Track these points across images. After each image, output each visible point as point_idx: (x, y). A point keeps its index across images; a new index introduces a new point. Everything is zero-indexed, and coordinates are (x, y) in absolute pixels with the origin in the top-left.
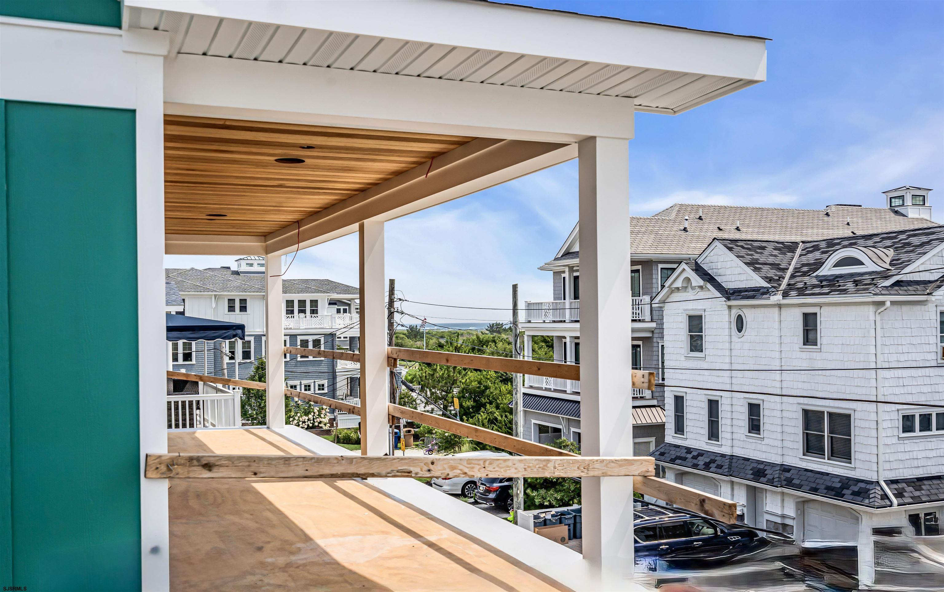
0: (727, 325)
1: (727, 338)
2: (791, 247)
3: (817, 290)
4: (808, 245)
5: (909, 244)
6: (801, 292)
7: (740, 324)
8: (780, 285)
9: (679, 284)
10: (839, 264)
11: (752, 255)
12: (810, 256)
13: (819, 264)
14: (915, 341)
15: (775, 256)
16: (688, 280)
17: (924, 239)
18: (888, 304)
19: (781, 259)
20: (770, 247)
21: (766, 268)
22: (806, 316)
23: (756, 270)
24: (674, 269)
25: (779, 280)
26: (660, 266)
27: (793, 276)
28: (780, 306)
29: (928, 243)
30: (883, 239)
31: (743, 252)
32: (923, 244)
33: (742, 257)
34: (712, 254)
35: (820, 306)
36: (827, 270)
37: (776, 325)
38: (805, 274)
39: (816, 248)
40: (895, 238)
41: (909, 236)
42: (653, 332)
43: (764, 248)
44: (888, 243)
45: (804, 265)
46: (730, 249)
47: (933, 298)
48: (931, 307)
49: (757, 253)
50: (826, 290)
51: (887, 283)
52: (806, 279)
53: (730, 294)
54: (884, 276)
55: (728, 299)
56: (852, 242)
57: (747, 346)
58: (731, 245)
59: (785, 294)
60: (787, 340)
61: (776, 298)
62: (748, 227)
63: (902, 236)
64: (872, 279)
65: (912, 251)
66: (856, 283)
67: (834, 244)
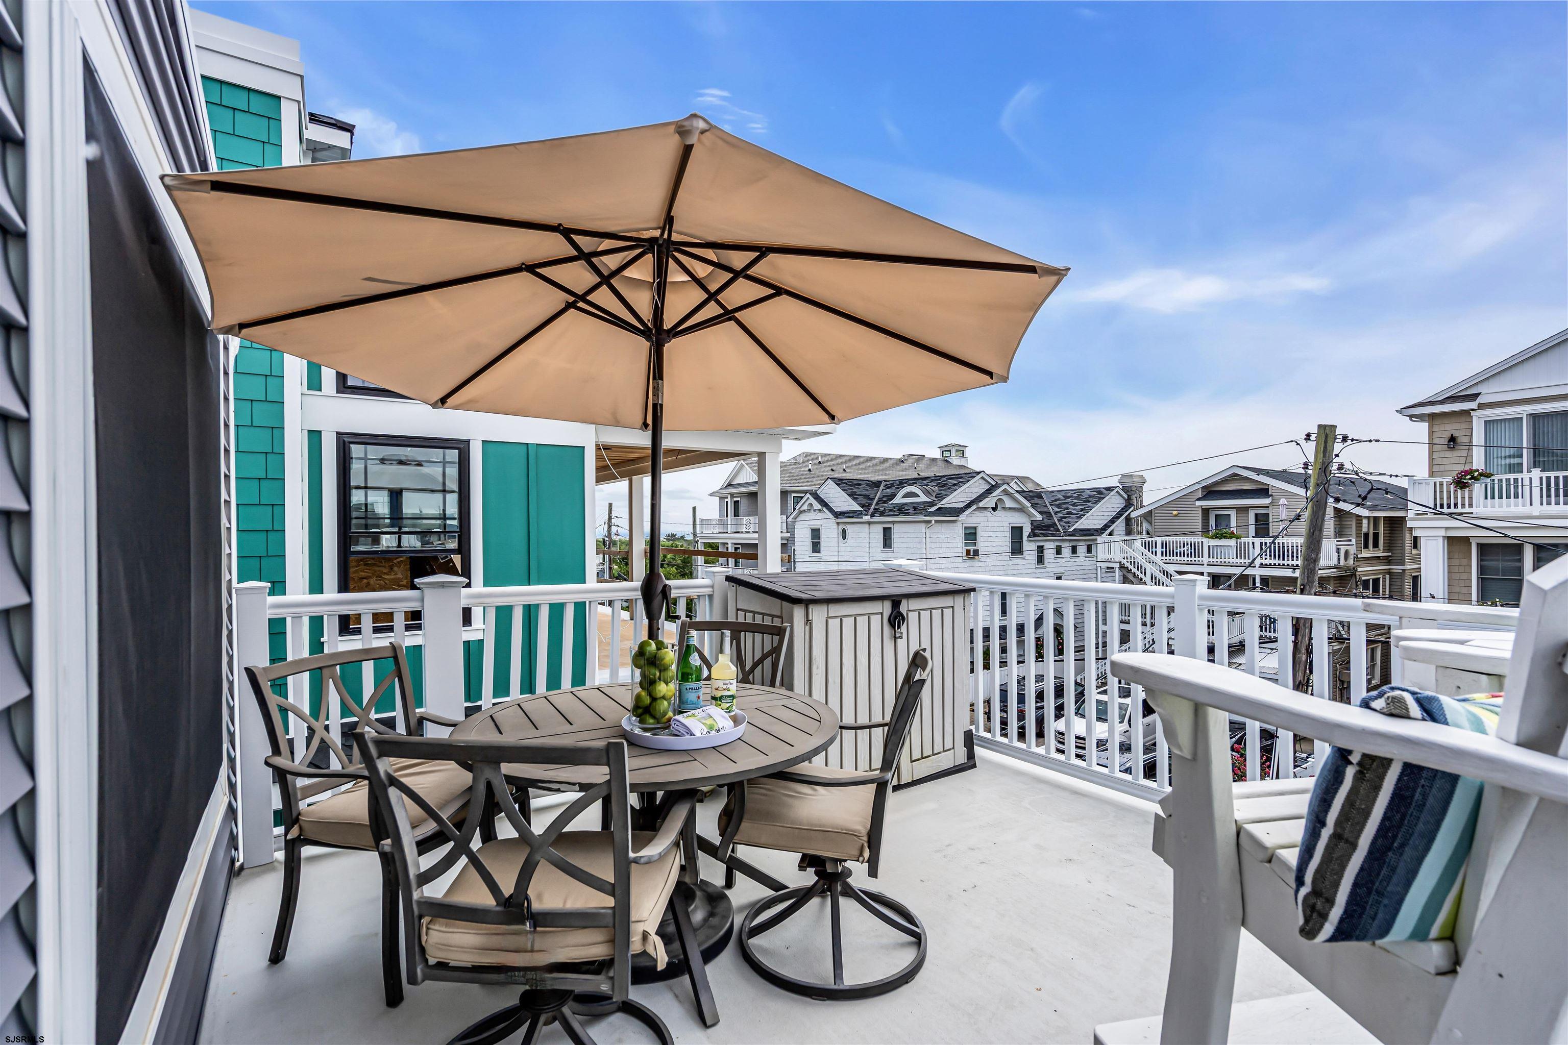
0: (835, 535)
1: (836, 544)
2: (877, 484)
3: (891, 513)
4: (888, 483)
5: (947, 484)
6: (882, 514)
7: (844, 534)
8: (869, 509)
9: (805, 507)
10: (905, 496)
11: (852, 489)
12: (888, 490)
13: (893, 496)
14: (949, 545)
15: (867, 490)
16: (811, 505)
17: (956, 481)
18: (933, 522)
19: (871, 492)
20: (863, 485)
21: (860, 498)
22: (884, 529)
23: (855, 499)
24: (802, 498)
25: (869, 505)
26: (793, 495)
27: (877, 504)
28: (869, 523)
29: (958, 484)
30: (933, 480)
31: (846, 487)
32: (954, 485)
33: (845, 490)
34: (826, 488)
35: (894, 522)
36: (898, 500)
37: (867, 536)
38: (885, 502)
39: (892, 485)
40: (939, 480)
41: (948, 479)
42: (788, 540)
43: (859, 484)
44: (935, 483)
45: (884, 496)
46: (838, 485)
47: (960, 519)
48: (959, 524)
49: (855, 488)
50: (897, 513)
51: (933, 509)
52: (885, 505)
53: (838, 515)
54: (932, 504)
55: (837, 518)
56: (914, 482)
57: (849, 549)
58: (839, 482)
59: (872, 516)
60: (873, 545)
61: (867, 518)
62: (851, 469)
63: (943, 479)
64: (925, 506)
65: (949, 489)
66: (915, 509)
67: (902, 483)
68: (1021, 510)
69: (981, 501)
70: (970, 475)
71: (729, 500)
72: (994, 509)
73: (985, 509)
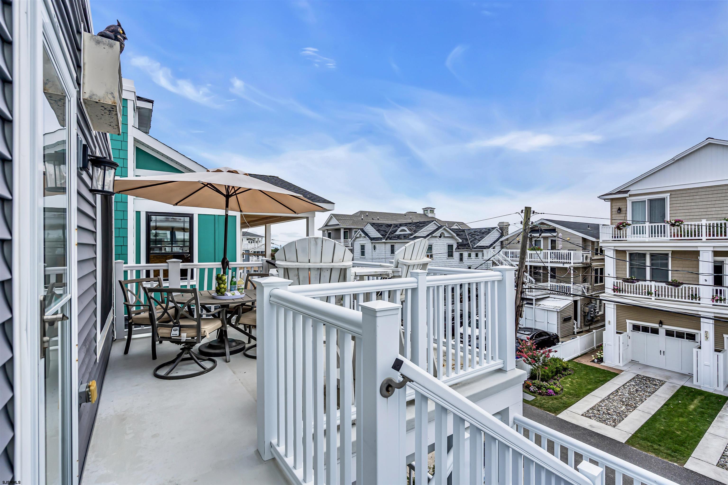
0: (371, 248)
1: (371, 252)
2: (390, 226)
3: (394, 238)
4: (395, 225)
5: (419, 226)
6: (391, 239)
7: (375, 248)
8: (385, 237)
9: (358, 236)
10: (401, 231)
11: (378, 228)
12: (394, 228)
13: (396, 231)
15: (385, 228)
16: (360, 235)
17: (423, 225)
19: (387, 229)
20: (384, 226)
21: (382, 232)
22: (392, 246)
23: (379, 232)
24: (357, 231)
25: (385, 235)
26: (354, 230)
27: (389, 234)
28: (385, 243)
29: (423, 226)
30: (414, 224)
31: (376, 227)
33: (376, 228)
34: (367, 227)
35: (395, 243)
36: (398, 233)
37: (384, 248)
38: (392, 234)
39: (397, 226)
40: (416, 224)
41: (420, 224)
42: (351, 250)
43: (382, 226)
44: (414, 225)
45: (393, 231)
46: (372, 226)
49: (380, 227)
50: (397, 238)
51: (412, 237)
52: (392, 235)
53: (372, 239)
54: (411, 235)
55: (372, 241)
56: (406, 225)
57: (376, 254)
58: (373, 225)
59: (386, 240)
60: (386, 252)
61: (384, 241)
62: (381, 218)
63: (418, 224)
64: (408, 236)
65: (419, 228)
66: (404, 237)
67: (401, 225)
68: (452, 237)
69: (434, 233)
70: (429, 222)
71: (326, 232)
72: (440, 237)
73: (436, 237)
